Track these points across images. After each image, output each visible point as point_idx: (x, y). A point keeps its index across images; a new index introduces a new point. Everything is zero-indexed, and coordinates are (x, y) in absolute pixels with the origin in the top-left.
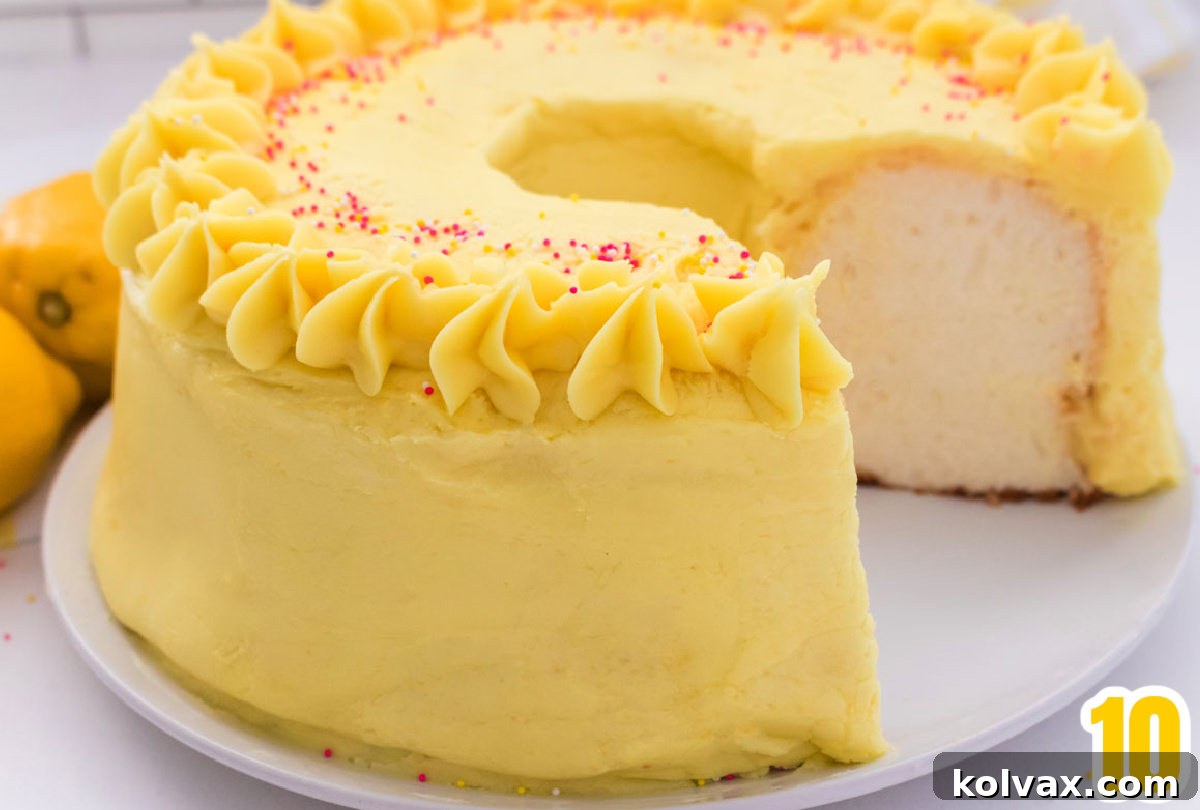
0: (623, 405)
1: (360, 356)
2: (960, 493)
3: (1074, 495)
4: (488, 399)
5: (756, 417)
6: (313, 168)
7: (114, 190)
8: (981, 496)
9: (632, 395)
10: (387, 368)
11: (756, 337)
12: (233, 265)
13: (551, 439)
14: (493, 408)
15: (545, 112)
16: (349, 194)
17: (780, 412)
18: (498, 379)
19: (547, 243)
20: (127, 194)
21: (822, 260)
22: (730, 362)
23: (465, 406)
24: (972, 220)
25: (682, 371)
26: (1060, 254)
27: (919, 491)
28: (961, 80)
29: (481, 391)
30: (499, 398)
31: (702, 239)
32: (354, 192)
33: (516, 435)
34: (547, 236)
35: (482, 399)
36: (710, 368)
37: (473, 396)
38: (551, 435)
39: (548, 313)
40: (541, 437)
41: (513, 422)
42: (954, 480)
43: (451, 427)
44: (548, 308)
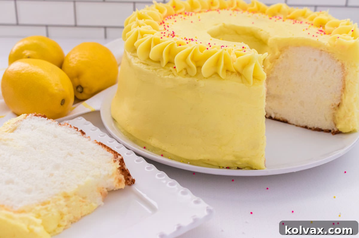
0: (214, 76)
1: (162, 58)
2: (306, 127)
3: (332, 131)
4: (187, 71)
5: (243, 82)
6: (168, 27)
7: (127, 24)
8: (310, 129)
9: (216, 73)
10: (167, 62)
11: (246, 65)
12: (142, 37)
13: (197, 81)
14: (187, 73)
15: (225, 26)
16: (173, 32)
17: (248, 82)
18: (189, 66)
19: (209, 44)
20: (129, 25)
21: (266, 52)
22: (239, 69)
23: (181, 71)
24: (315, 60)
25: (229, 71)
26: (335, 71)
27: (297, 126)
28: (321, 31)
29: (185, 69)
30: (189, 72)
31: (243, 47)
32: (174, 31)
33: (191, 79)
34: (210, 43)
35: (185, 71)
36: (234, 71)
37: (183, 70)
38: (198, 80)
39: (201, 53)
40: (196, 80)
41: (191, 76)
42: (305, 124)
43: (177, 75)
44: (202, 52)
